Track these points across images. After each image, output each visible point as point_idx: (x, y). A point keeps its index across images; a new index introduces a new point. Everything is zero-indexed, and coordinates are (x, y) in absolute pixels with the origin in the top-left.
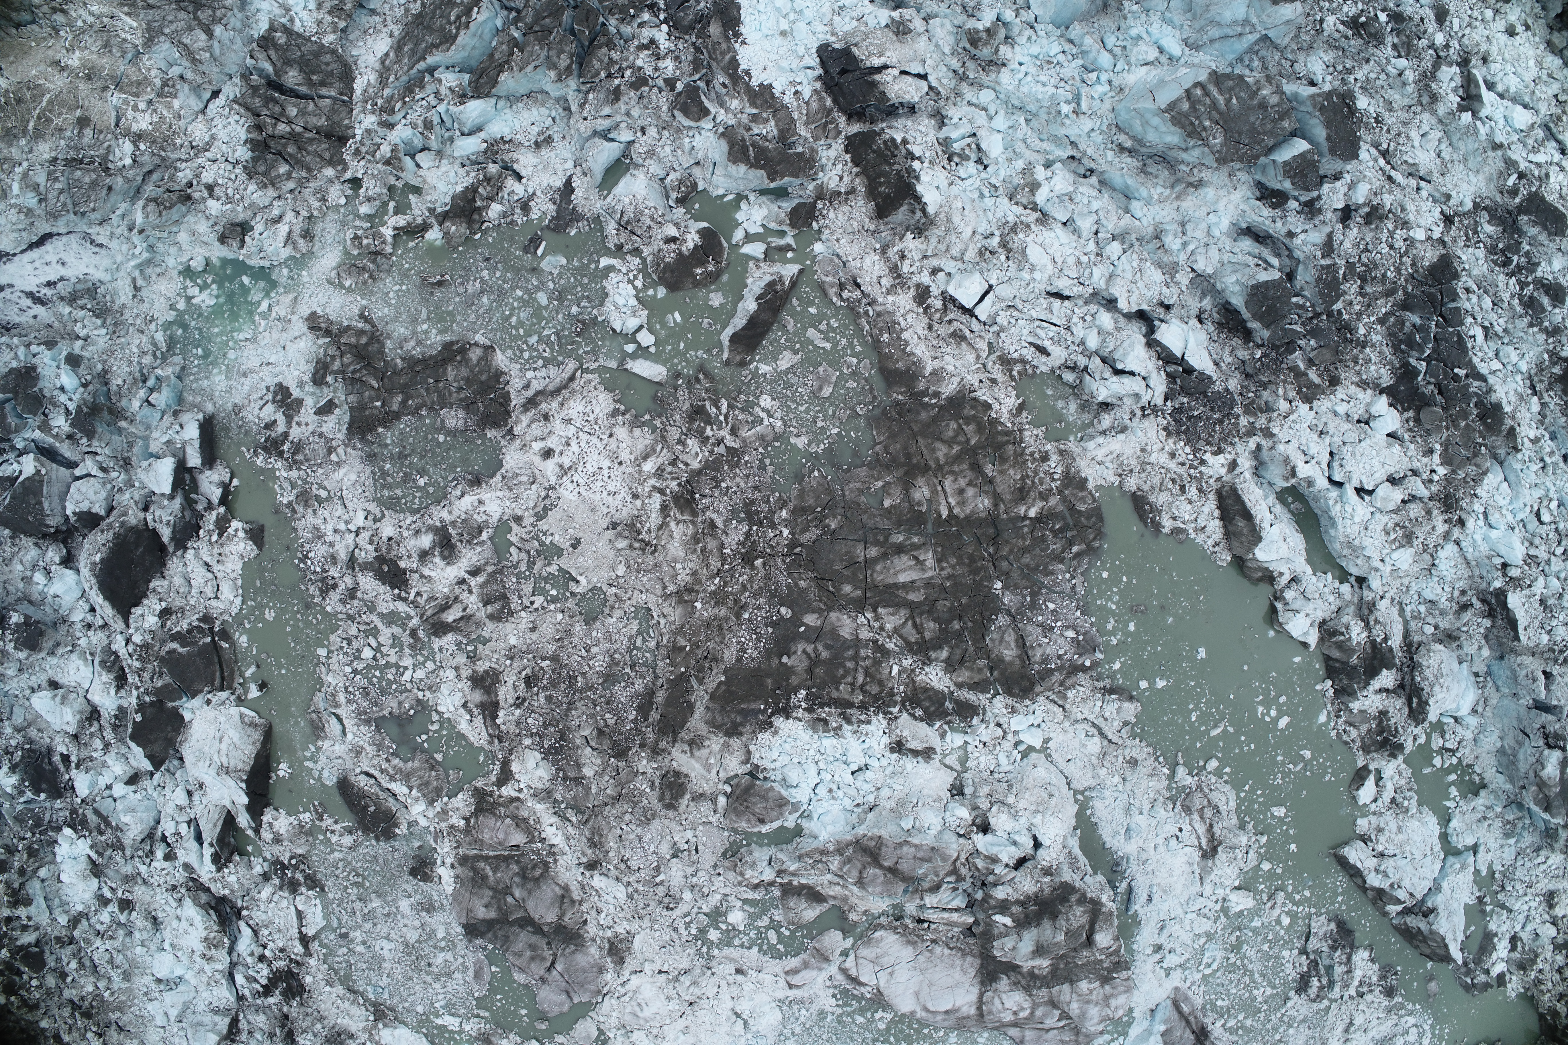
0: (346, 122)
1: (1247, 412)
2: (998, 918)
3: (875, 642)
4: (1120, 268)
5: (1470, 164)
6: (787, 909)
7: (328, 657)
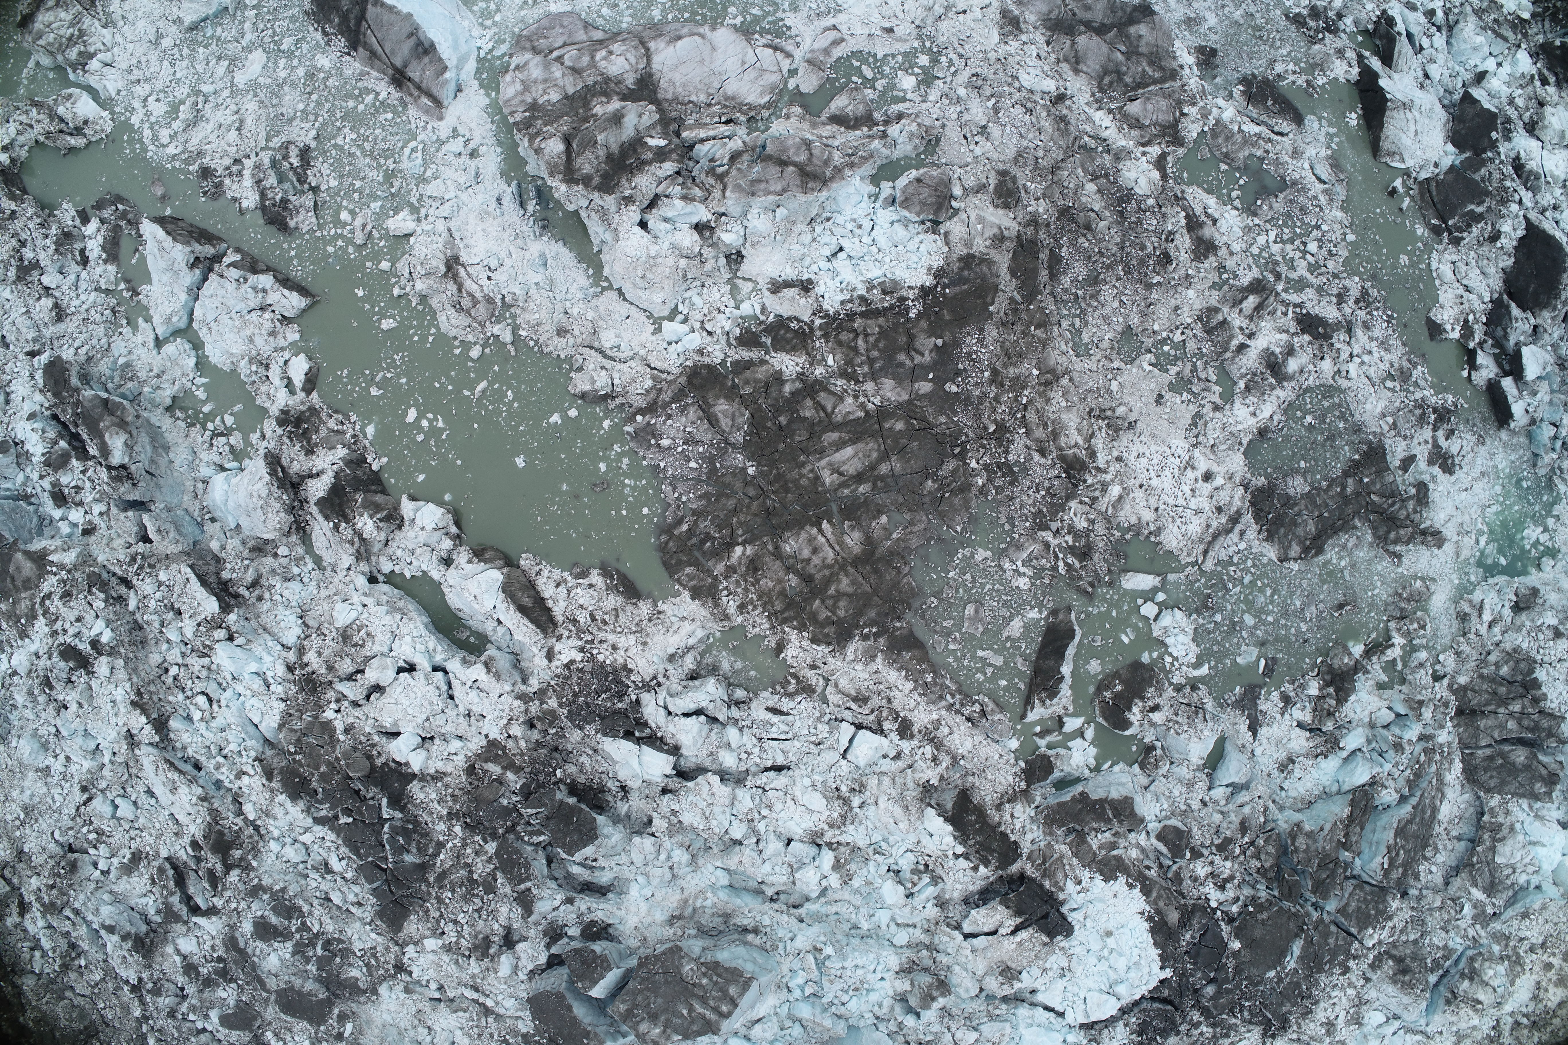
0: (1461, 731)
2: (662, 143)
3: (857, 382)
4: (727, 815)
5: (394, 1031)
6: (863, 102)
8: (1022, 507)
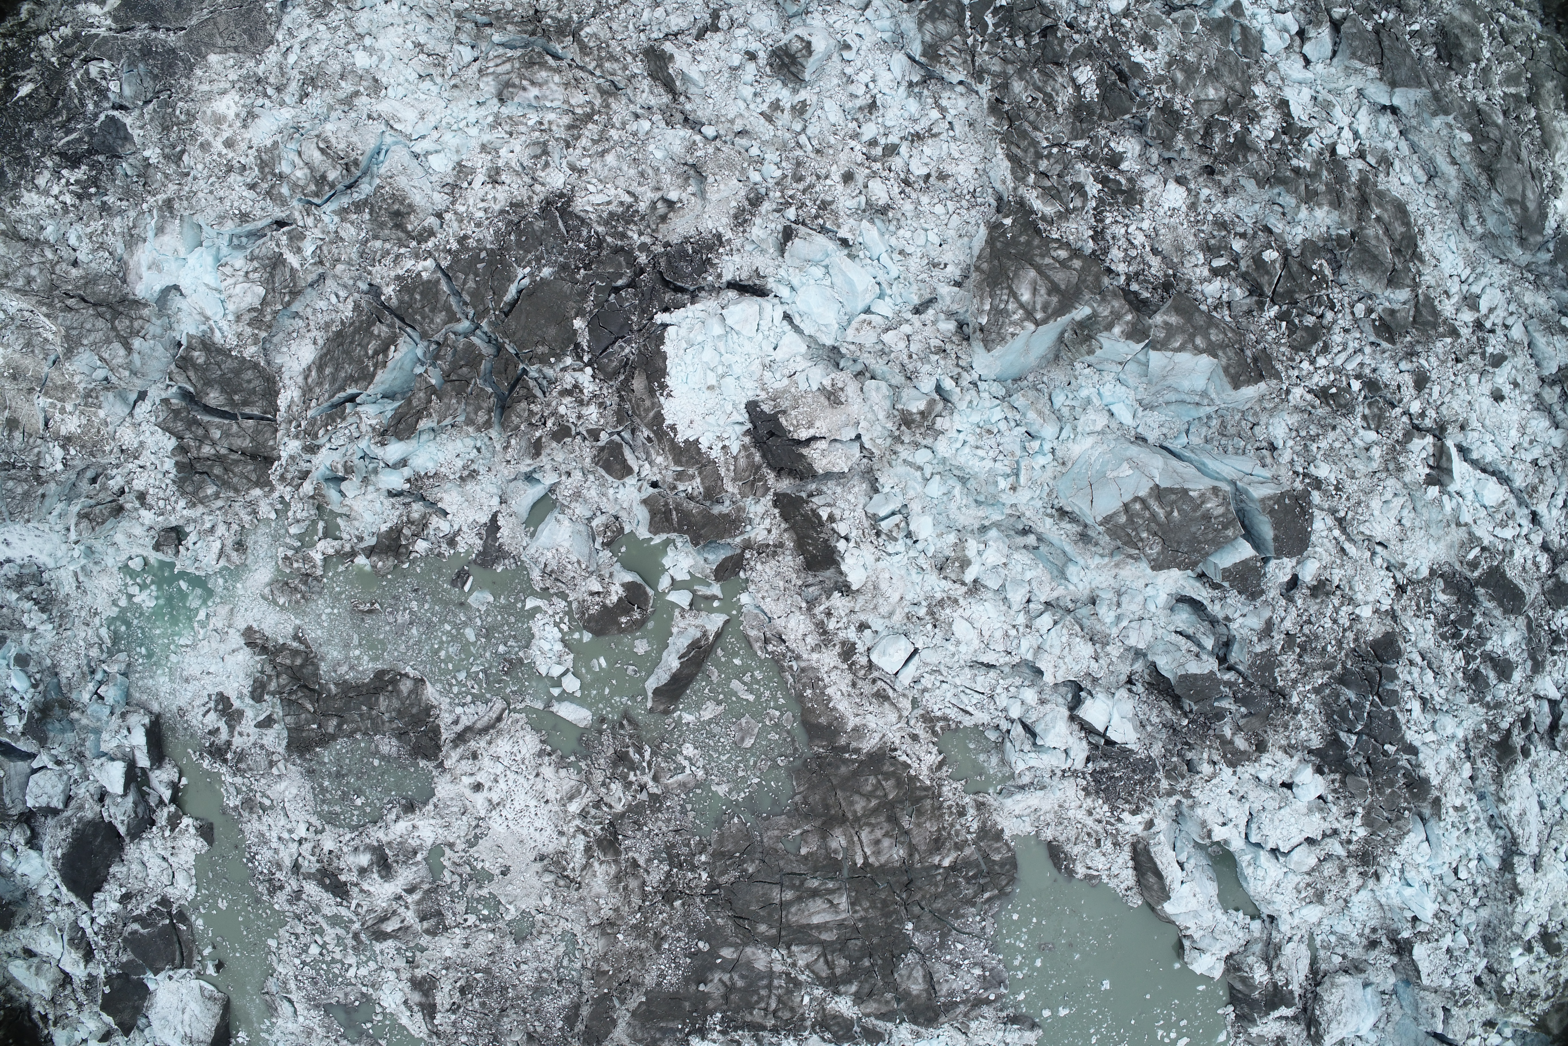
0: (271, 443)
1: (1168, 777)
3: (788, 974)
4: (1049, 643)
5: (1432, 531)
7: (279, 948)
8: (669, 820)
